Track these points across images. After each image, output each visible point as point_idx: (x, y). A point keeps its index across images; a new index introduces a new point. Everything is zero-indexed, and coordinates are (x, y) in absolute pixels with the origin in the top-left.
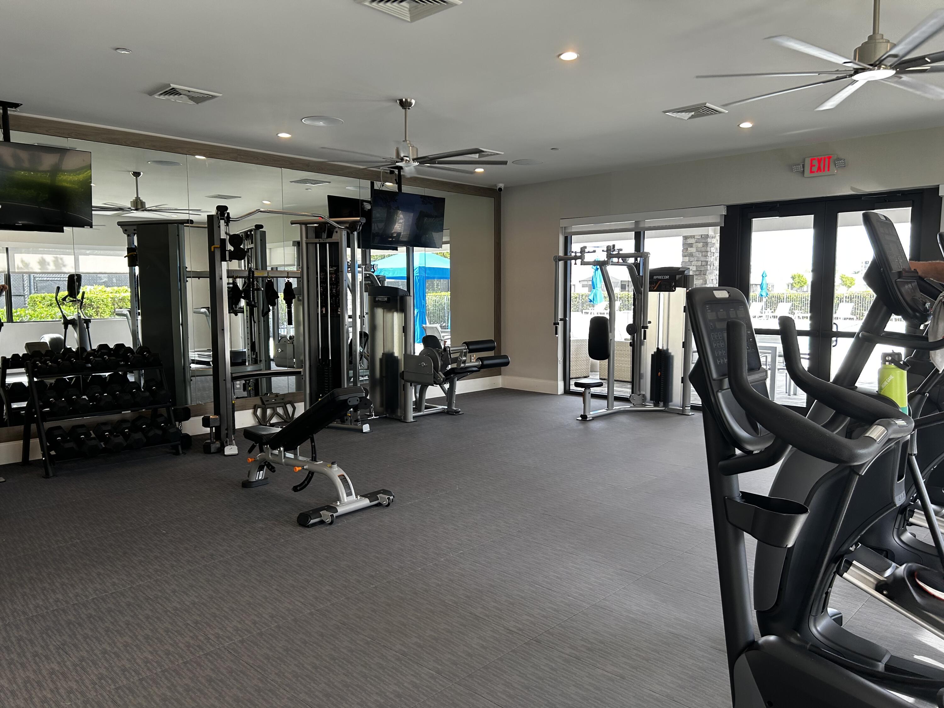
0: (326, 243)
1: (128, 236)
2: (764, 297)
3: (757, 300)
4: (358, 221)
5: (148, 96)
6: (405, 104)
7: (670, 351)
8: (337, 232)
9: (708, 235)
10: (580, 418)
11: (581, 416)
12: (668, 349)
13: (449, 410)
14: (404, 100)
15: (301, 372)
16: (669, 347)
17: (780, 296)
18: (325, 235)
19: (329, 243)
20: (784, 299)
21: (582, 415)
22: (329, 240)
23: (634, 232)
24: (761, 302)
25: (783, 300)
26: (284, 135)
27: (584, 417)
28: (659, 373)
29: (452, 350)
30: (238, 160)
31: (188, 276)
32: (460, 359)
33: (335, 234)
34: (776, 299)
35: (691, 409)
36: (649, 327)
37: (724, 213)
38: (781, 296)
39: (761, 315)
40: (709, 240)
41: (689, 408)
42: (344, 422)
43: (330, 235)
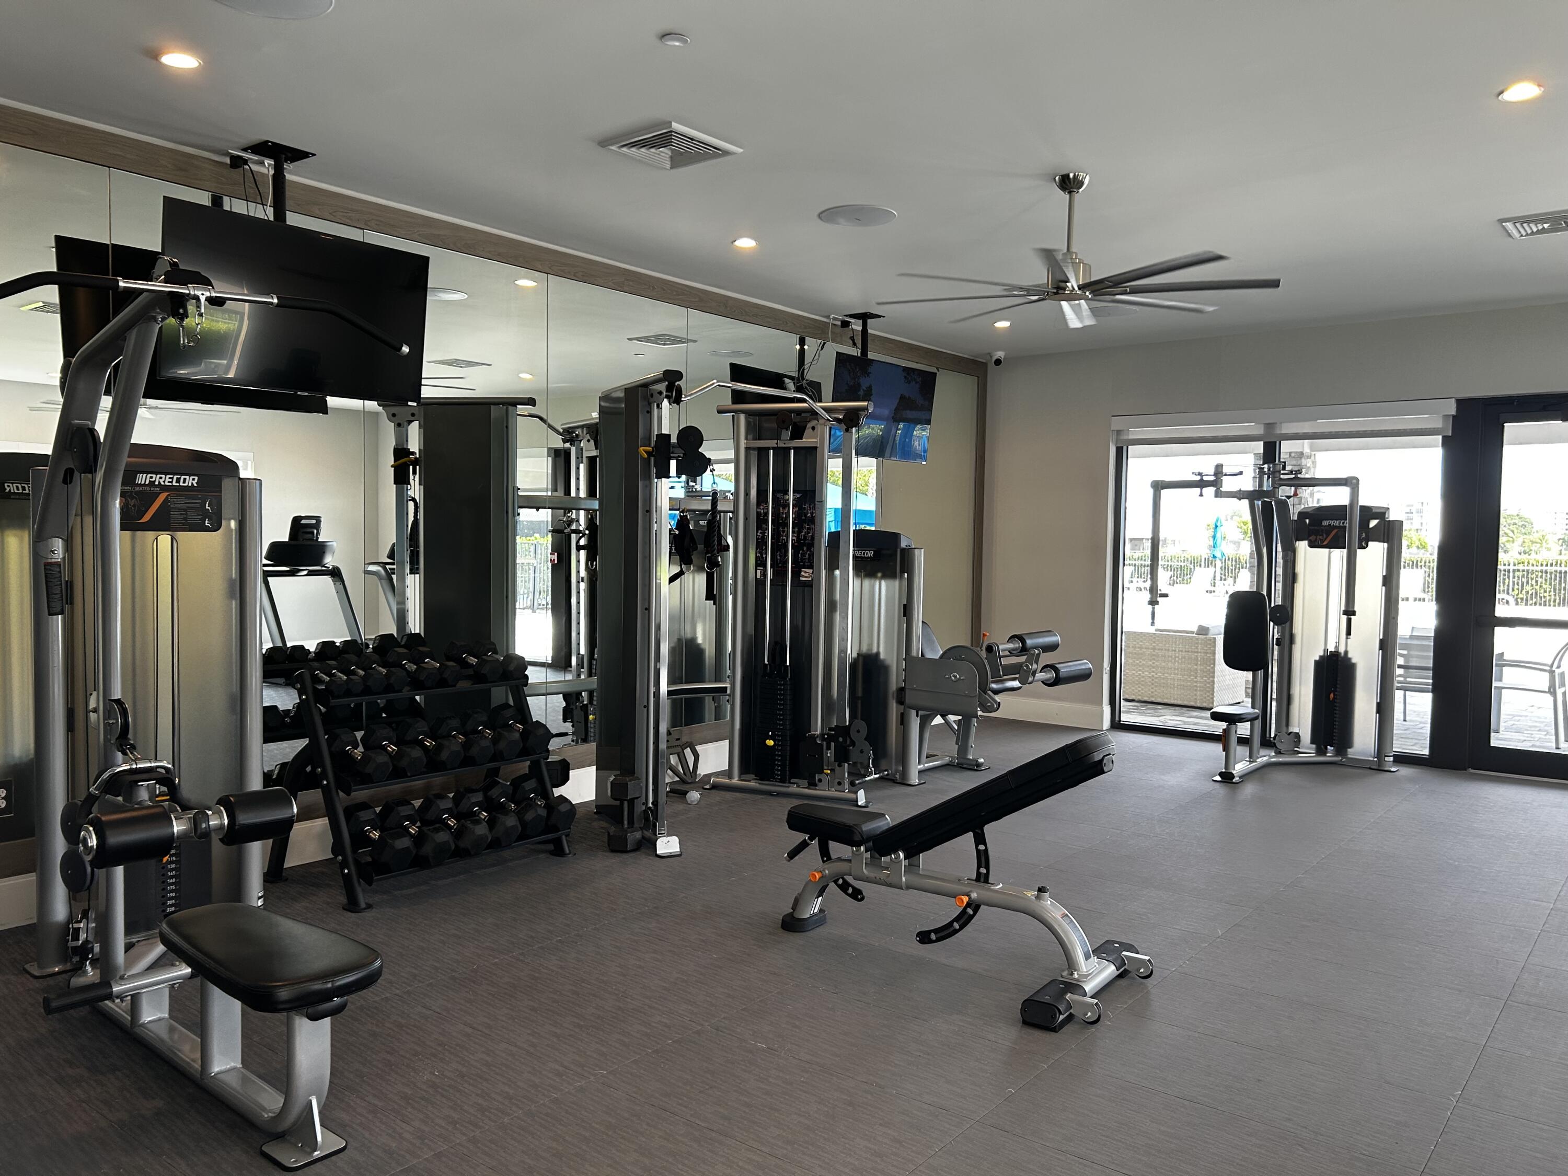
0: (790, 448)
1: (399, 425)
2: (1217, 559)
3: (1203, 564)
4: (865, 409)
5: (601, 148)
6: (1068, 184)
7: (1350, 655)
8: (813, 428)
9: (1302, 453)
10: (1218, 778)
11: (1221, 774)
12: (1346, 652)
13: (962, 761)
14: (1071, 175)
15: (726, 688)
16: (1349, 649)
17: (1239, 558)
18: (787, 434)
19: (795, 448)
20: (1246, 563)
21: (1222, 772)
22: (797, 443)
23: (1262, 443)
24: (1208, 567)
25: (1245, 565)
26: (746, 243)
27: (1227, 777)
28: (1332, 695)
29: (1003, 650)
30: (626, 288)
31: (520, 505)
32: (1027, 666)
33: (808, 431)
34: (1234, 563)
35: (1394, 761)
36: (1357, 614)
37: (1453, 412)
38: (1241, 558)
39: (1212, 589)
40: (1304, 462)
41: (1391, 759)
42: (816, 785)
43: (798, 433)
